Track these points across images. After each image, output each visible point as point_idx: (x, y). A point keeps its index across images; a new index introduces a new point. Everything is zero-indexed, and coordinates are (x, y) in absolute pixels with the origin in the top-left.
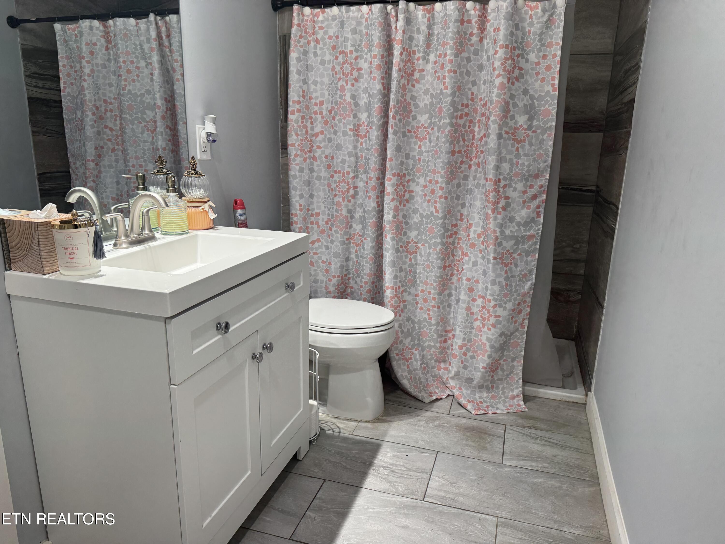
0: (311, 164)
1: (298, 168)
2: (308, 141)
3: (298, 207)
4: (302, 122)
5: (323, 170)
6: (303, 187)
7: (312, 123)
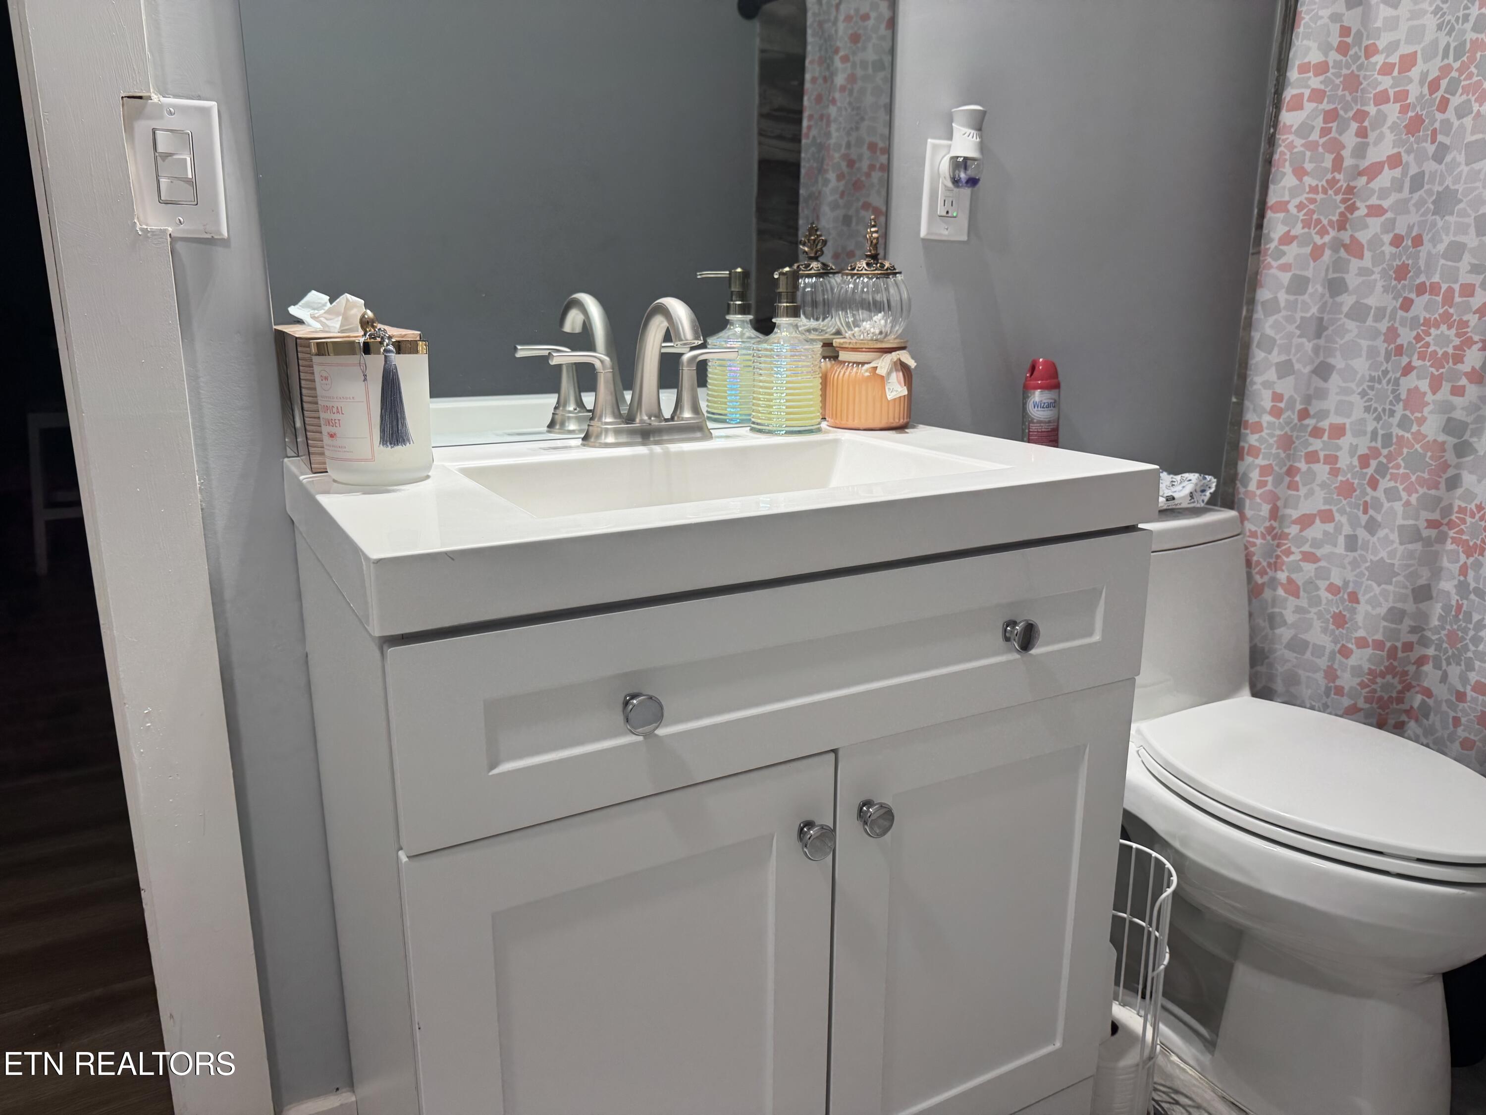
0: (1339, 265)
1: (1285, 278)
2: (1337, 193)
3: (1267, 404)
4: (1325, 132)
5: (1380, 284)
6: (1296, 341)
7: (1362, 133)
